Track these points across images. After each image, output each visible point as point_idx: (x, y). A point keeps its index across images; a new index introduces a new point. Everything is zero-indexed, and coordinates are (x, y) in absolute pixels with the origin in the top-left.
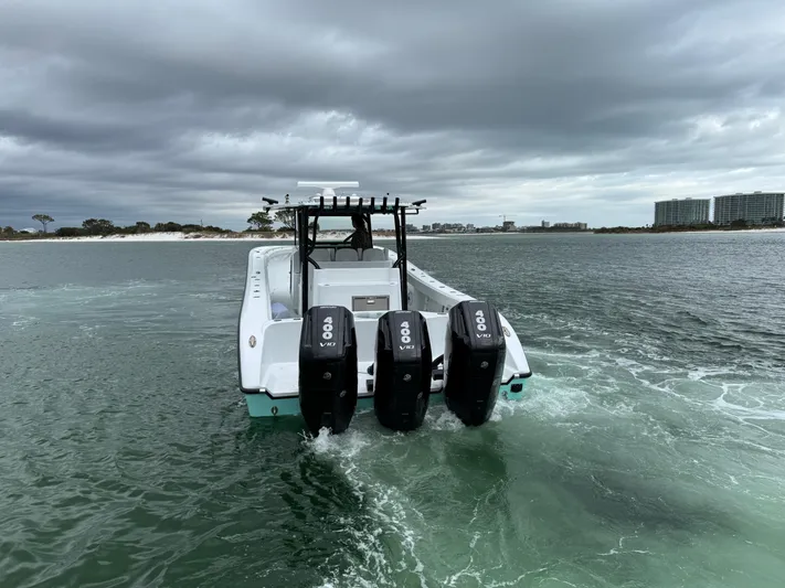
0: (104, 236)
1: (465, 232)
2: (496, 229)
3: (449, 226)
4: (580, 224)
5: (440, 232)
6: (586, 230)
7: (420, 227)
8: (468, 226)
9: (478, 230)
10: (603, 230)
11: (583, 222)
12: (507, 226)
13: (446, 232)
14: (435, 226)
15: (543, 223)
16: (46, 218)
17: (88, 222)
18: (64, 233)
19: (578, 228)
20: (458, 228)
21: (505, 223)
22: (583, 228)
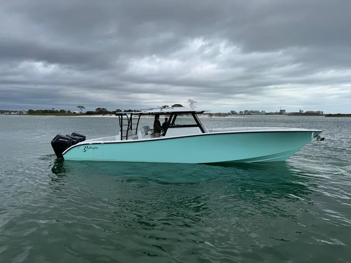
0: (104, 115)
1: (260, 114)
2: (276, 113)
3: (252, 112)
4: (319, 112)
5: (248, 114)
6: (322, 115)
7: (238, 112)
8: (262, 112)
9: (267, 114)
10: (330, 115)
11: (321, 111)
12: (282, 112)
13: (250, 114)
14: (245, 111)
15: (300, 111)
16: (82, 107)
17: (98, 109)
18: (89, 113)
19: (318, 114)
20: (257, 113)
21: (281, 111)
22: (321, 114)
